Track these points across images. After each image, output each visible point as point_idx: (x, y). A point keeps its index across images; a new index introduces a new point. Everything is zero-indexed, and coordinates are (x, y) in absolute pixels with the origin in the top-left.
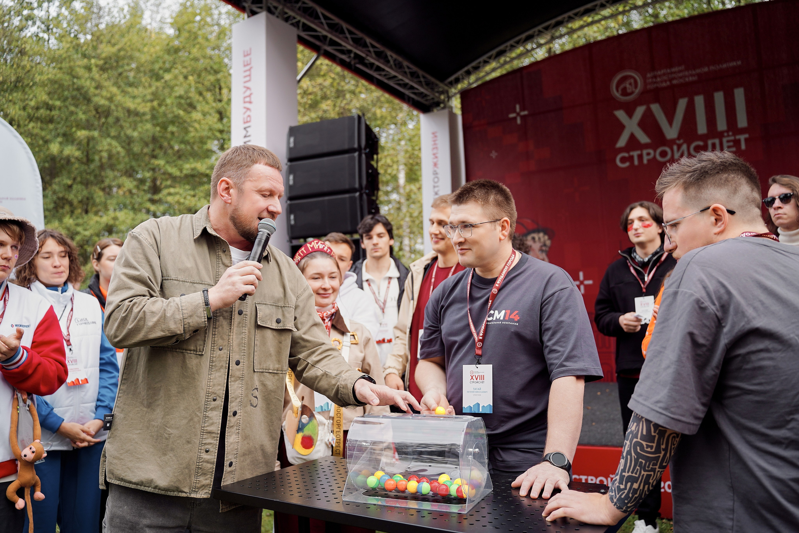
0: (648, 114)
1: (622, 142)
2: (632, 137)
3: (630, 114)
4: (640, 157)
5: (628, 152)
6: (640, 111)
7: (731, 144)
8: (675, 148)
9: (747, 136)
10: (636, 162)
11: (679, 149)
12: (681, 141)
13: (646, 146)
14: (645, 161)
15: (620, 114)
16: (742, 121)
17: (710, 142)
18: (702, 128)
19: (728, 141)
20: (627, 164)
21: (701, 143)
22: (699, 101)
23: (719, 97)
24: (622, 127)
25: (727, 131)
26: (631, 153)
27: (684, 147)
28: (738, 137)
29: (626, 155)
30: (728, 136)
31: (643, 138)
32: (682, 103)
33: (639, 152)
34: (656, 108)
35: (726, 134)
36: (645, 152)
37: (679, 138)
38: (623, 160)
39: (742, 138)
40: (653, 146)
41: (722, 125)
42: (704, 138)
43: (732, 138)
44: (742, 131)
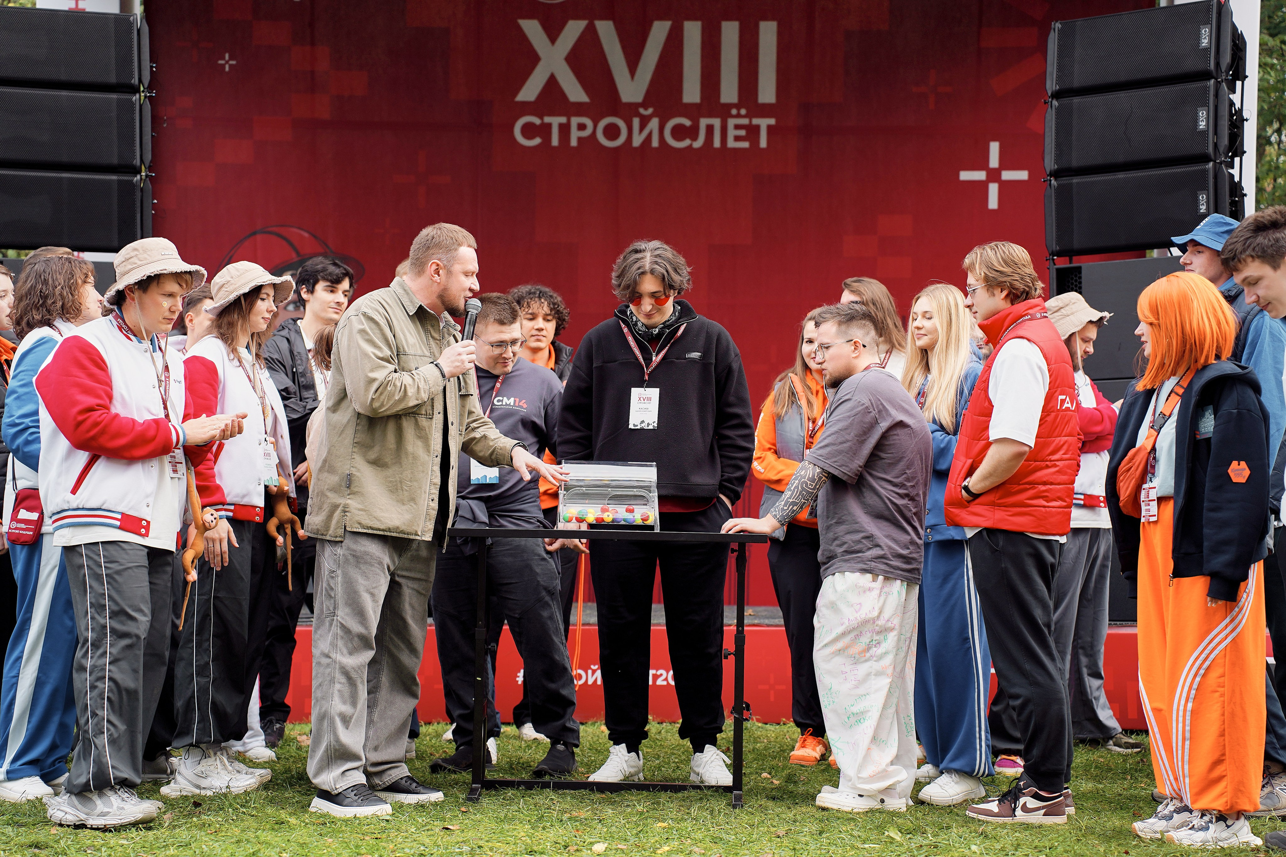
0: (590, 39)
1: (529, 92)
2: (552, 83)
3: (553, 33)
4: (565, 129)
5: (541, 117)
6: (574, 29)
7: (742, 133)
8: (636, 122)
9: (772, 121)
10: (555, 142)
11: (642, 128)
12: (650, 111)
13: (579, 109)
14: (574, 143)
15: (532, 28)
16: (767, 93)
17: (704, 122)
18: (692, 93)
19: (737, 127)
20: (537, 141)
21: (687, 123)
22: (693, 31)
23: (730, 31)
24: (534, 59)
25: (738, 106)
26: (547, 119)
27: (654, 123)
28: (755, 121)
29: (537, 121)
30: (738, 116)
31: (575, 93)
32: (659, 31)
33: (563, 120)
34: (606, 30)
35: (734, 112)
36: (575, 121)
37: (645, 104)
38: (528, 130)
39: (764, 123)
40: (594, 111)
41: (729, 92)
42: (695, 112)
43: (745, 121)
44: (765, 111)
